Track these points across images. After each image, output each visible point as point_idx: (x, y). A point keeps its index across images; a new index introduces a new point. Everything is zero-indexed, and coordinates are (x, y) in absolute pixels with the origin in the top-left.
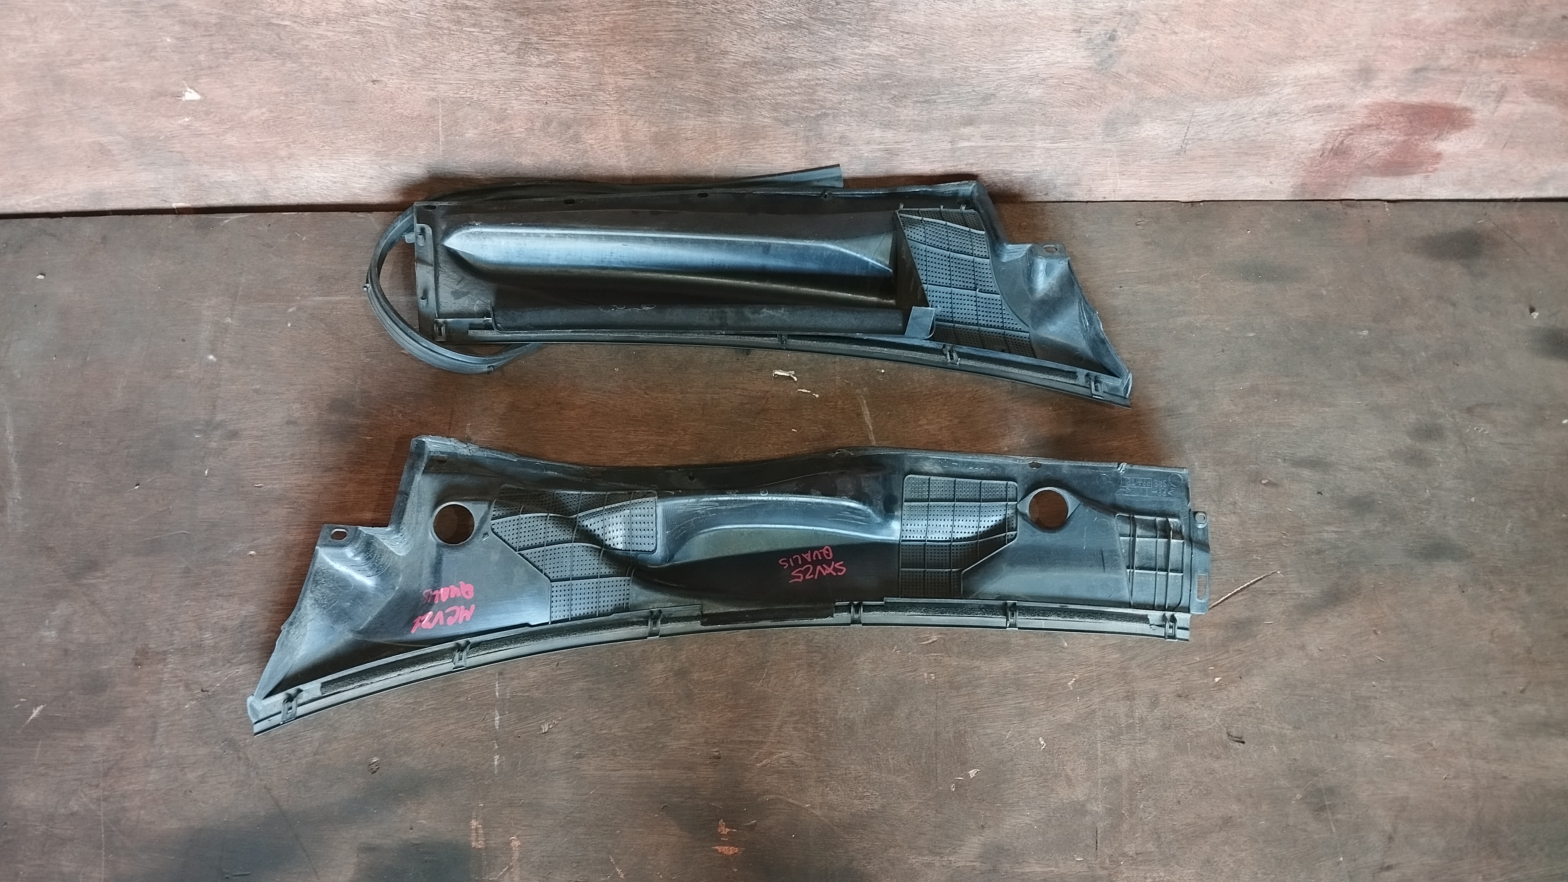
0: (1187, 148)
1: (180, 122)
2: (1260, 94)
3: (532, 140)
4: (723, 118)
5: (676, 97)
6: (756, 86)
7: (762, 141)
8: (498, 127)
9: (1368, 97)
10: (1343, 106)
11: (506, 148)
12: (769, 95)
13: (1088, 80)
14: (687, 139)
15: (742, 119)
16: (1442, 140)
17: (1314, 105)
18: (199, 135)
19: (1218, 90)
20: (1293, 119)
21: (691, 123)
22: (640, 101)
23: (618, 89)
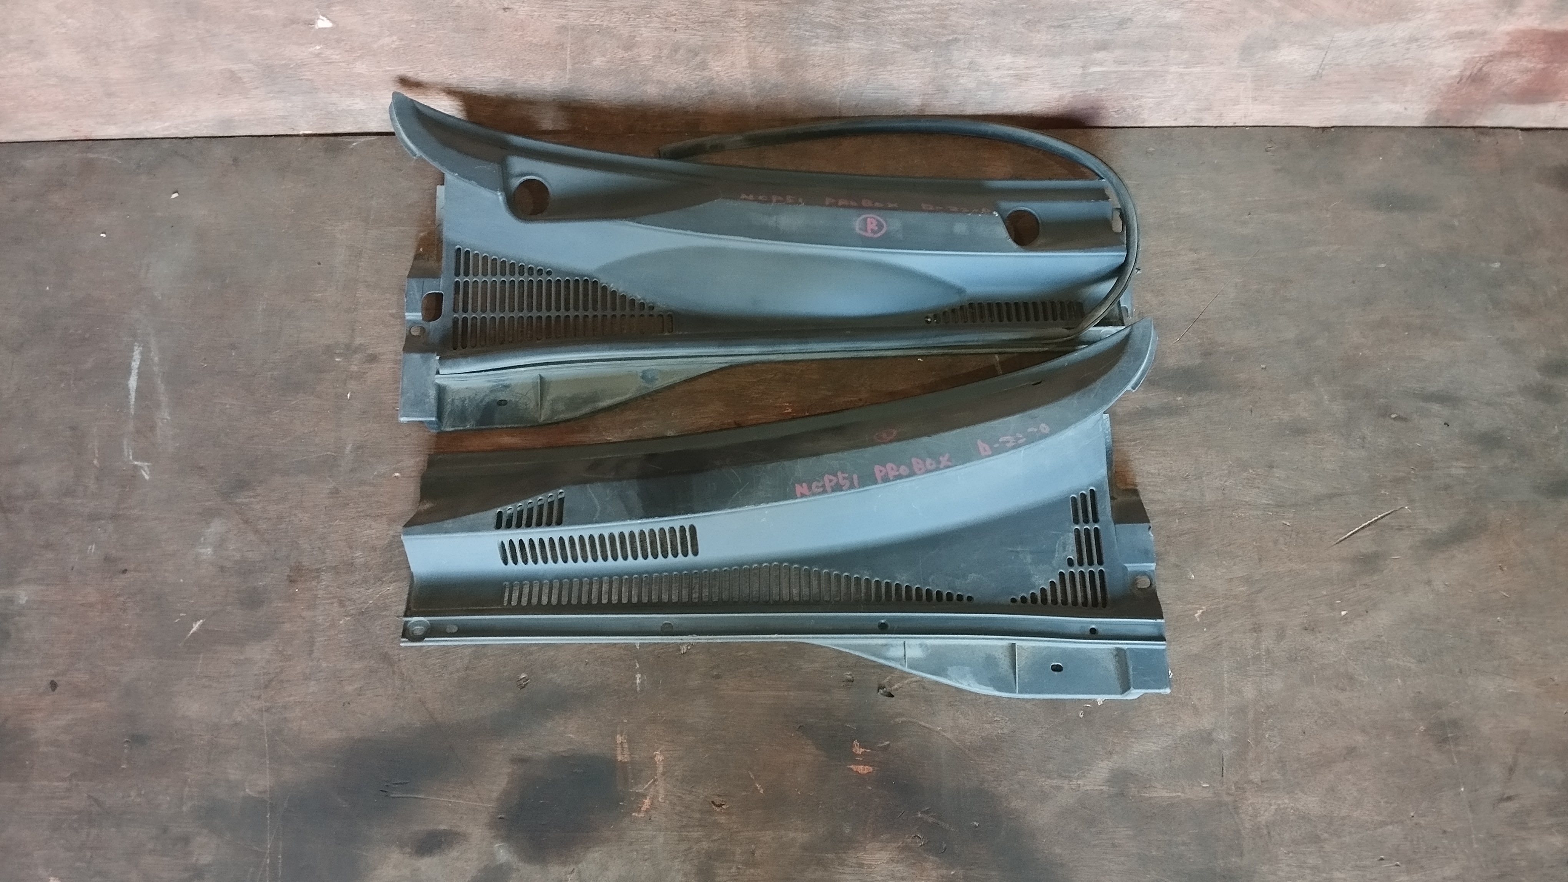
0: (1324, 73)
1: (311, 50)
2: (1402, 20)
3: (658, 68)
4: (853, 44)
5: (806, 23)
6: (888, 11)
7: (889, 68)
8: (626, 55)
9: (1511, 24)
10: (1485, 33)
11: (633, 75)
12: (901, 20)
14: (814, 66)
15: (872, 45)
17: (1456, 31)
18: (329, 63)
19: (1360, 15)
20: (1434, 45)
21: (820, 49)
22: (769, 27)
23: (749, 15)
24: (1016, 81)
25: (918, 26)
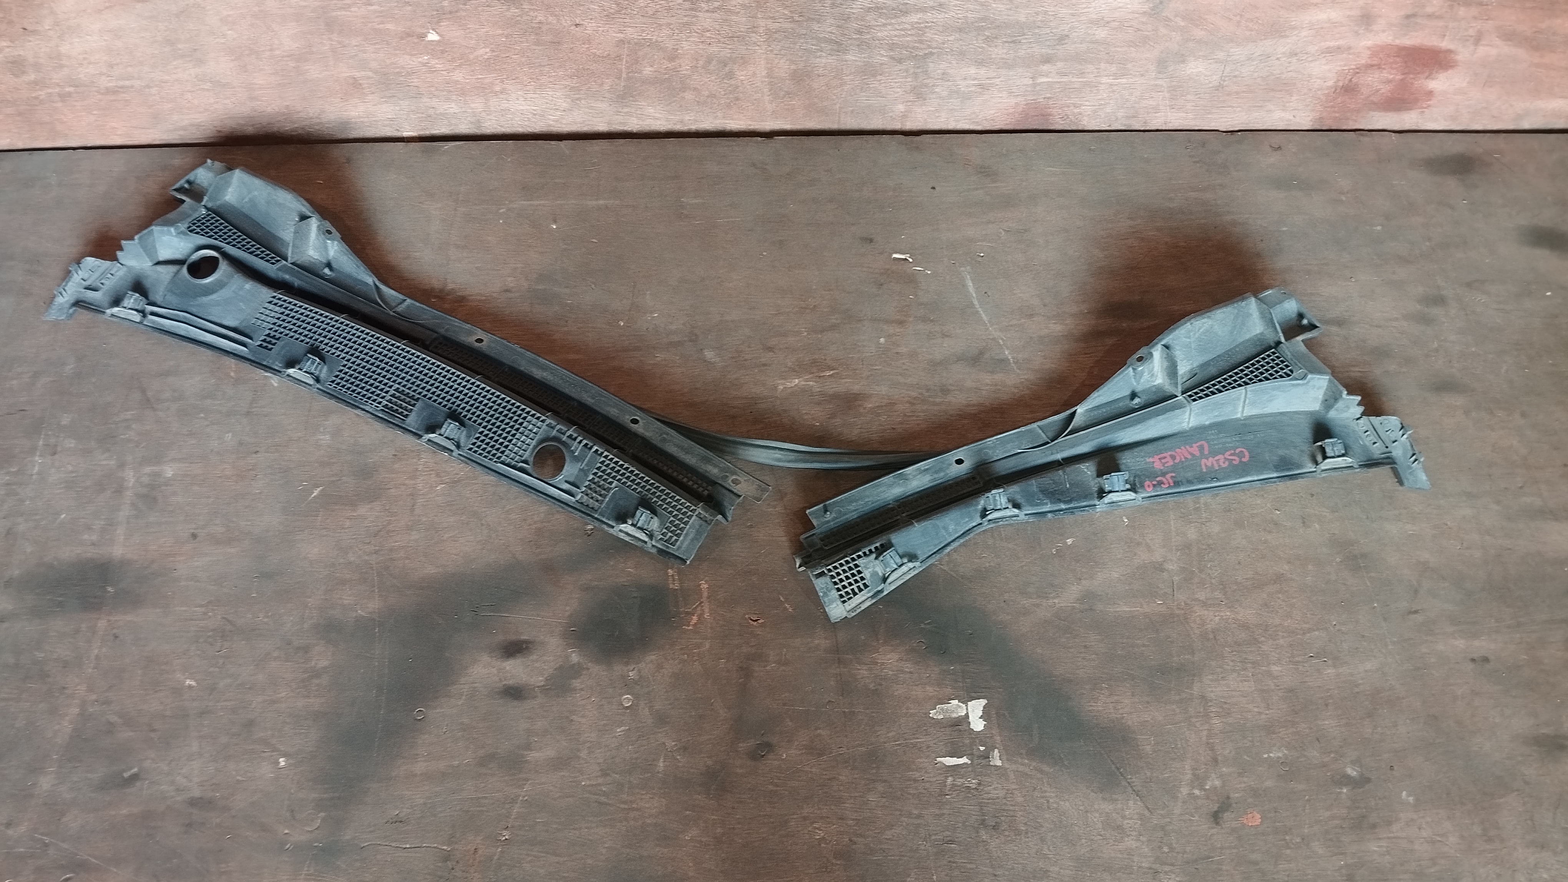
0: (1225, 83)
1: (420, 60)
2: (1283, 37)
3: (695, 77)
5: (813, 38)
6: (877, 28)
7: (879, 78)
9: (1369, 40)
10: (1350, 48)
11: (674, 83)
12: (887, 36)
13: (1143, 23)
14: (819, 76)
15: (864, 58)
16: (1433, 79)
18: (432, 71)
19: (1248, 33)
20: (1310, 59)
22: (784, 42)
23: (769, 33)
24: (980, 90)
25: (901, 41)
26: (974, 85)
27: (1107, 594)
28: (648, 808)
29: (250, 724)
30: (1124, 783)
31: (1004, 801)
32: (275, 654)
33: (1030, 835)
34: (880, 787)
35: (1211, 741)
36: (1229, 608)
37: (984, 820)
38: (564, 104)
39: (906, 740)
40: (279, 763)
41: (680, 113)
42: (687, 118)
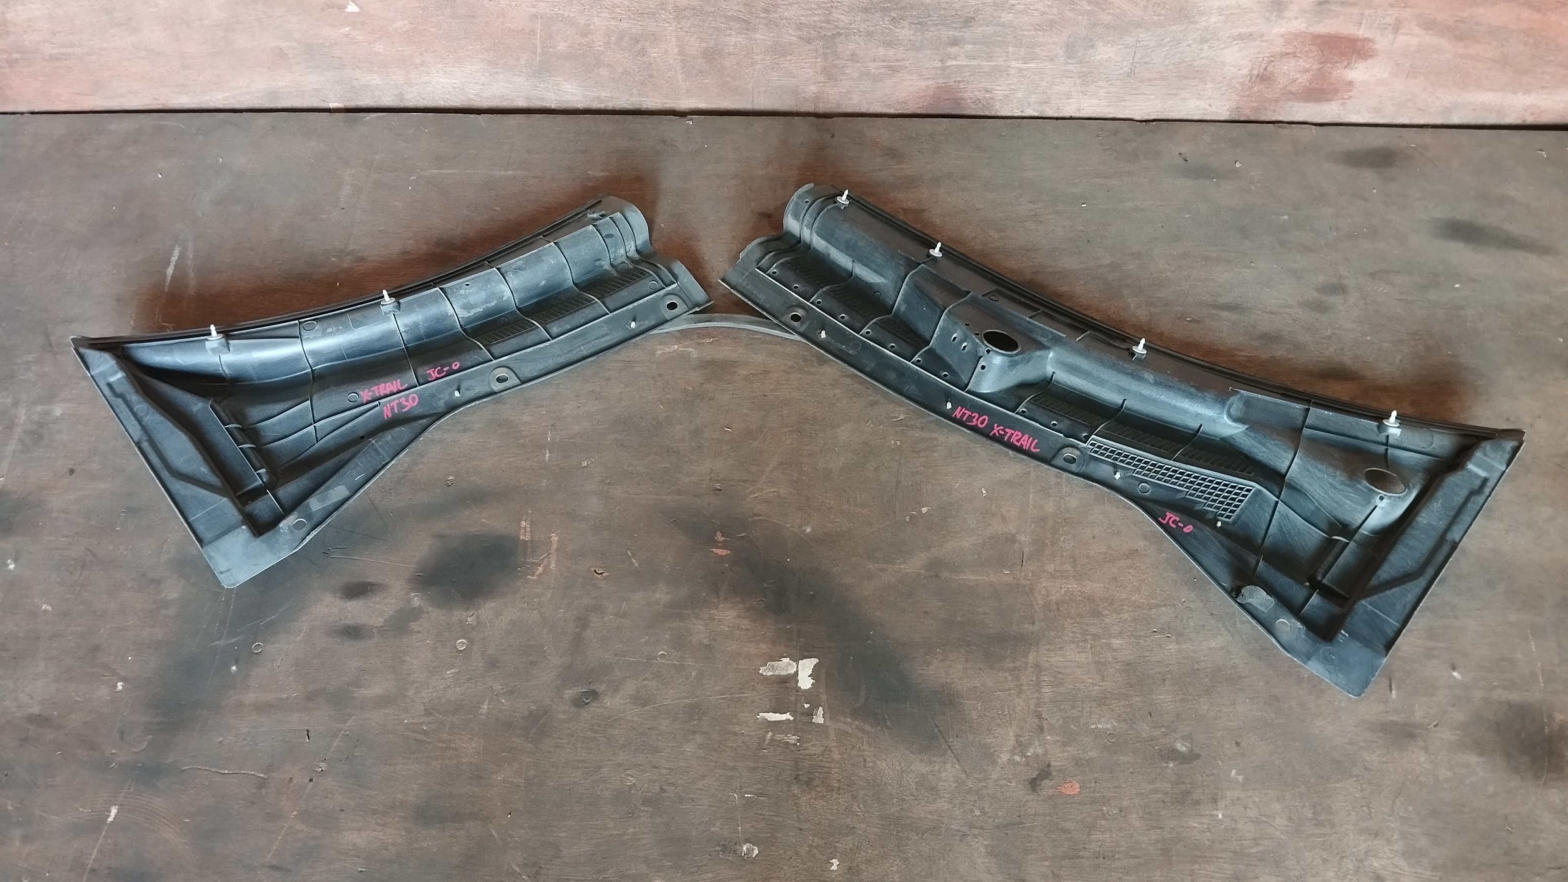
3: (608, 53)
4: (758, 35)
5: (721, 16)
6: (784, 7)
7: (789, 57)
8: (583, 41)
10: (1262, 35)
11: (588, 59)
12: (794, 16)
13: (1048, 6)
14: (730, 54)
15: (773, 37)
16: (1352, 68)
17: (1237, 33)
24: (891, 72)
25: (809, 21)
26: (883, 67)
27: (955, 562)
28: (465, 748)
29: (96, 649)
30: (944, 746)
31: (821, 758)
32: (129, 585)
33: (841, 791)
34: (699, 739)
35: (1040, 709)
36: (1077, 580)
37: (798, 775)
38: (483, 78)
39: (731, 694)
40: (116, 687)
41: (595, 89)
42: (603, 94)
